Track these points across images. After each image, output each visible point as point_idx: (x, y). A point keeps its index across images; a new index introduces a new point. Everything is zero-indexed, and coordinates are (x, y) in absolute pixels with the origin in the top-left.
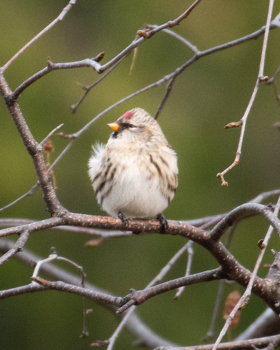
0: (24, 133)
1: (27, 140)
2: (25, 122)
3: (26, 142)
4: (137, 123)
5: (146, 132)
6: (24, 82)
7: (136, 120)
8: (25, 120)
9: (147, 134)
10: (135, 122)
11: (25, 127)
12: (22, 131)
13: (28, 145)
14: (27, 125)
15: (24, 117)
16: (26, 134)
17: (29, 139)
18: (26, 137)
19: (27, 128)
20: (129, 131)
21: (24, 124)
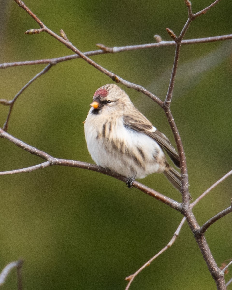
0: (209, 261)
1: (212, 267)
2: (210, 252)
3: (211, 269)
4: (112, 98)
5: (120, 103)
6: (210, 219)
7: (111, 96)
8: (210, 251)
9: (121, 105)
10: (110, 97)
11: (210, 256)
12: (208, 260)
13: (213, 271)
14: (212, 254)
15: (210, 248)
16: (211, 262)
17: (213, 267)
18: (211, 264)
19: (212, 257)
20: (108, 106)
21: (209, 254)
